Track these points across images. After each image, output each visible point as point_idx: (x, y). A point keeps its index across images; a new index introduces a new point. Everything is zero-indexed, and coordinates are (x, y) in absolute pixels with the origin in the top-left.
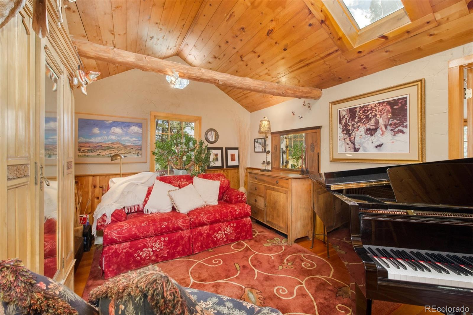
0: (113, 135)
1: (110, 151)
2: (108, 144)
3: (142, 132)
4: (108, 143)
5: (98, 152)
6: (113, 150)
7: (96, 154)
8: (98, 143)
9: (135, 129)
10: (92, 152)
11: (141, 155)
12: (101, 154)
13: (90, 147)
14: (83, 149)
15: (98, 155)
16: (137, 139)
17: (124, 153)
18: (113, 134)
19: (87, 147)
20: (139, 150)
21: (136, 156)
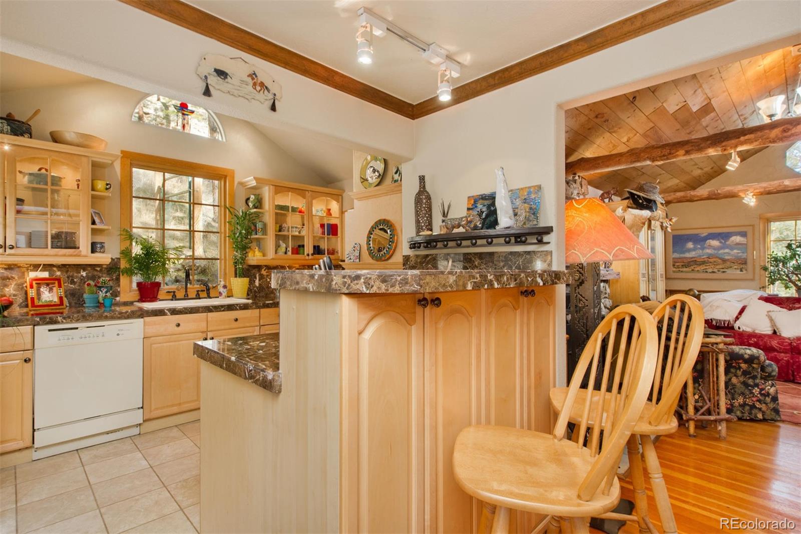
0: (709, 249)
1: (706, 266)
2: (703, 259)
3: (747, 242)
4: (703, 257)
5: (692, 267)
6: (709, 265)
7: (691, 269)
8: (692, 258)
9: (737, 239)
10: (686, 267)
11: (746, 270)
12: (696, 269)
13: (683, 262)
14: (677, 264)
15: (693, 270)
16: (739, 252)
17: (723, 268)
18: (709, 247)
19: (681, 263)
20: (743, 264)
21: (738, 272)
